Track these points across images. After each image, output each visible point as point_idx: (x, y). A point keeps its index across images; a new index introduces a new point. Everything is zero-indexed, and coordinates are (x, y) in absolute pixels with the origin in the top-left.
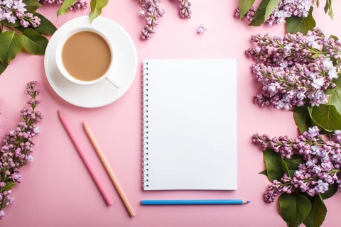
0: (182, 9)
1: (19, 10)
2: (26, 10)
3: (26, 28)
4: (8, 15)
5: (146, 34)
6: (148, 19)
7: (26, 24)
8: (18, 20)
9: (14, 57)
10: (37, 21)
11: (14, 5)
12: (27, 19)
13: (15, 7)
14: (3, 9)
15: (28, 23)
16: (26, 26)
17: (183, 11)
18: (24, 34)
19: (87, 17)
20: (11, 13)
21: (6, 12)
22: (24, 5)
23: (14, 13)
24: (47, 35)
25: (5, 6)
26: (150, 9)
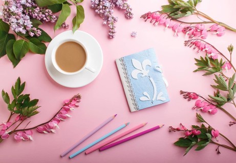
0: (127, 14)
1: (28, 26)
2: (32, 26)
3: (32, 37)
4: (21, 29)
5: (111, 35)
6: (109, 25)
7: (32, 34)
8: (27, 32)
9: (24, 56)
10: (39, 33)
11: (24, 22)
12: (33, 31)
13: (25, 24)
14: (18, 25)
15: (33, 34)
16: (32, 36)
17: (128, 15)
18: (31, 41)
19: (71, 31)
20: (23, 27)
21: (20, 27)
22: (31, 23)
23: (25, 27)
24: (45, 42)
25: (19, 23)
26: (109, 19)
